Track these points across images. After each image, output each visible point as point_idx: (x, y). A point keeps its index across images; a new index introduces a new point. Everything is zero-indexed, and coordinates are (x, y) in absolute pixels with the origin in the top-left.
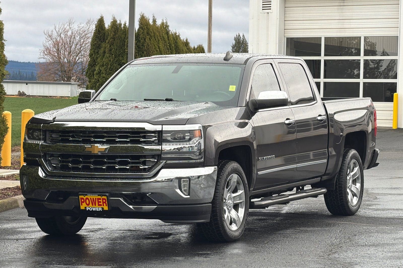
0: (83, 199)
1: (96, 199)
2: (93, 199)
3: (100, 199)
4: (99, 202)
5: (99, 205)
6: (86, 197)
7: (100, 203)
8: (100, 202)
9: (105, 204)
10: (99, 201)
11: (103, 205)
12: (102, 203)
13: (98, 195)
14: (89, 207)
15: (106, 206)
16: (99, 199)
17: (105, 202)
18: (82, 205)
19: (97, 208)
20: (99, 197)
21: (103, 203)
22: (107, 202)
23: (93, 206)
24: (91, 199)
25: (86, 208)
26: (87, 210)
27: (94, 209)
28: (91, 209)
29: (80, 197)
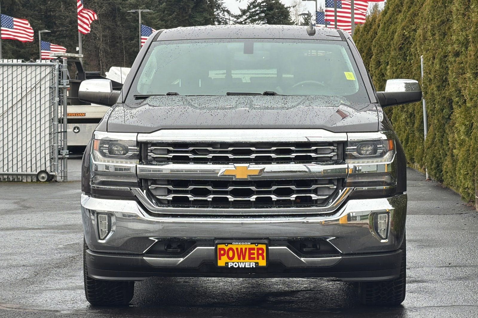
0: (223, 249)
1: (246, 249)
2: (241, 249)
3: (254, 249)
4: (250, 254)
5: (250, 258)
6: (230, 246)
7: (252, 256)
8: (253, 254)
9: (260, 257)
10: (252, 252)
11: (258, 259)
12: (255, 256)
13: (251, 244)
14: (233, 263)
15: (263, 259)
16: (250, 249)
17: (262, 254)
18: (220, 259)
19: (246, 263)
20: (253, 246)
21: (258, 254)
22: (265, 254)
23: (239, 261)
24: (237, 249)
25: (227, 263)
26: (229, 267)
27: (242, 265)
28: (236, 265)
29: (219, 246)
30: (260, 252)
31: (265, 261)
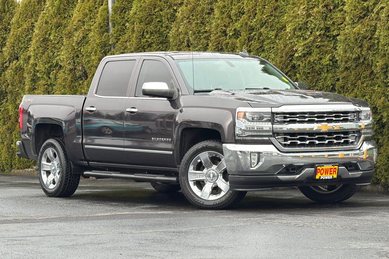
1: (329, 168)
2: (327, 169)
4: (331, 171)
5: (330, 174)
6: (322, 167)
7: (331, 172)
8: (332, 171)
9: (335, 173)
10: (331, 170)
11: (333, 174)
12: (332, 172)
13: (332, 166)
15: (336, 174)
17: (335, 172)
18: (317, 175)
19: (328, 177)
21: (334, 171)
22: (337, 171)
23: (325, 175)
24: (325, 169)
25: (320, 177)
26: (321, 179)
27: (326, 178)
28: (324, 178)
29: (318, 168)
30: (335, 170)
31: (336, 175)
